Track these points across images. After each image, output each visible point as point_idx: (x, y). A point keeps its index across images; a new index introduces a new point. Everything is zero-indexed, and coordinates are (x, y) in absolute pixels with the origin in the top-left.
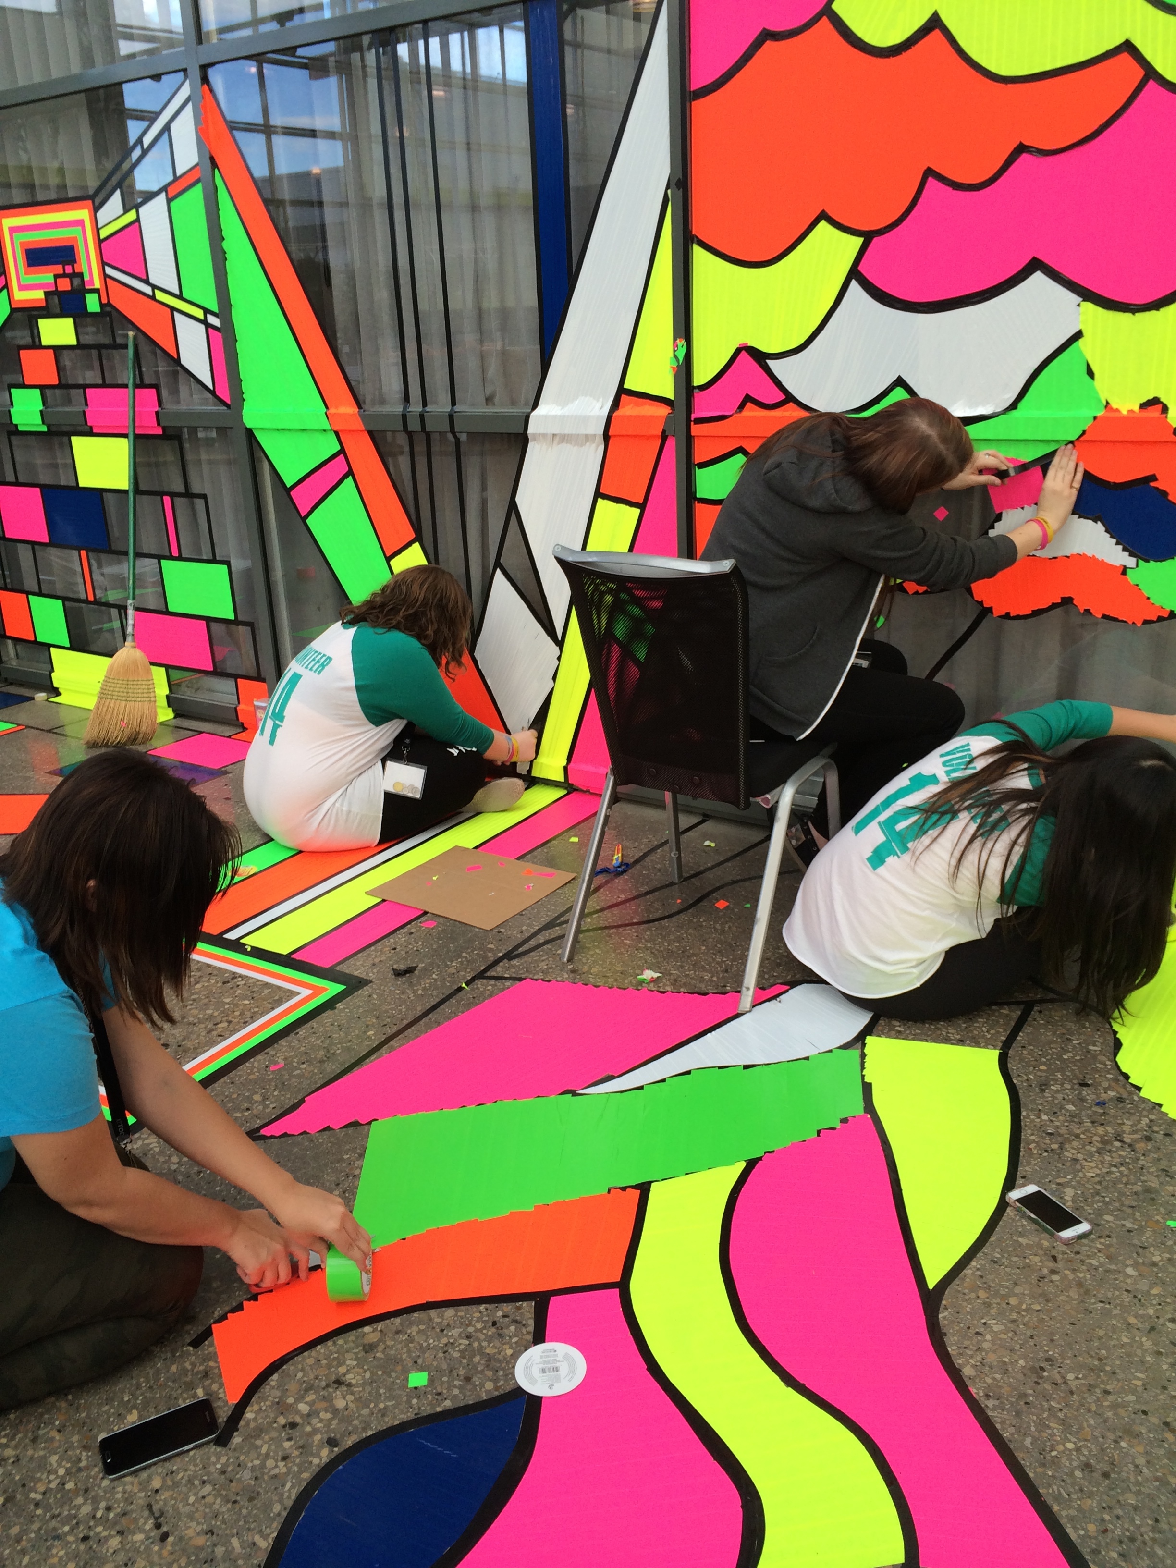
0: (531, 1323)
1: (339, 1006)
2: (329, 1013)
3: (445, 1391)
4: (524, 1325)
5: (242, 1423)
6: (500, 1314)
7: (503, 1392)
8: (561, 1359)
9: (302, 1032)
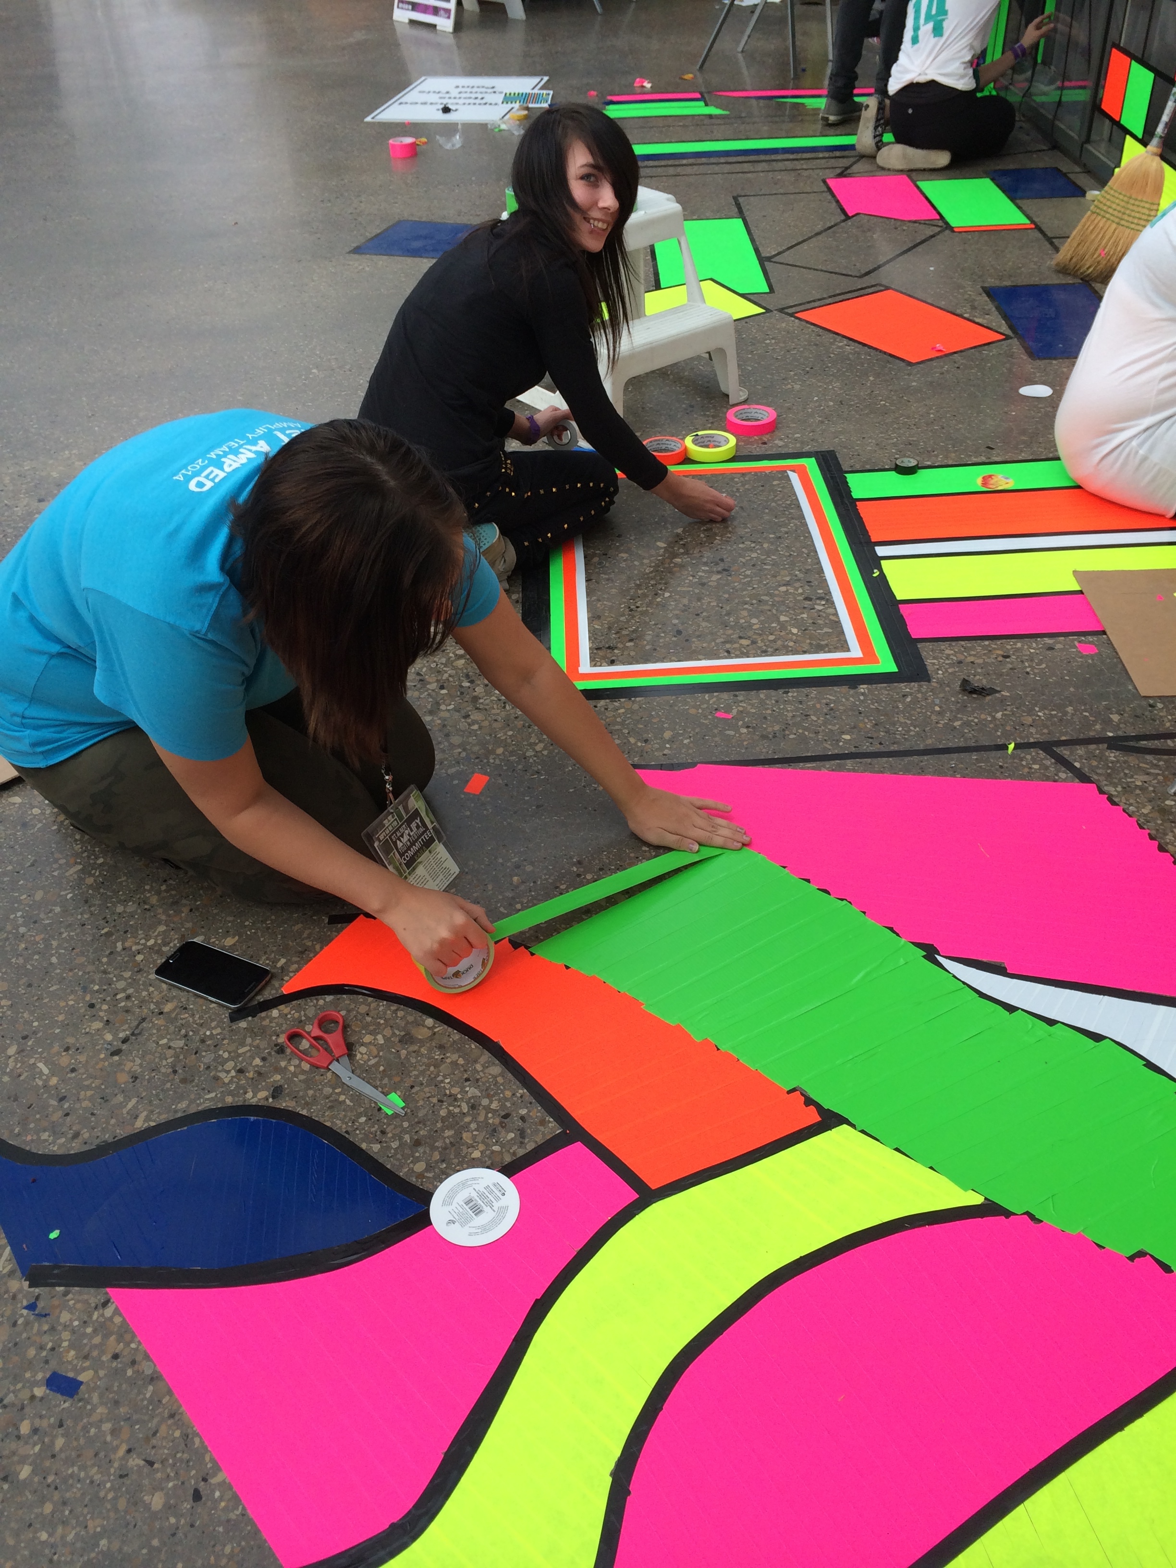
0: (530, 1146)
1: (863, 688)
2: (844, 689)
3: (390, 1135)
4: (522, 1143)
5: (263, 1014)
6: (523, 1112)
7: (418, 1184)
8: (495, 1208)
9: (793, 693)
